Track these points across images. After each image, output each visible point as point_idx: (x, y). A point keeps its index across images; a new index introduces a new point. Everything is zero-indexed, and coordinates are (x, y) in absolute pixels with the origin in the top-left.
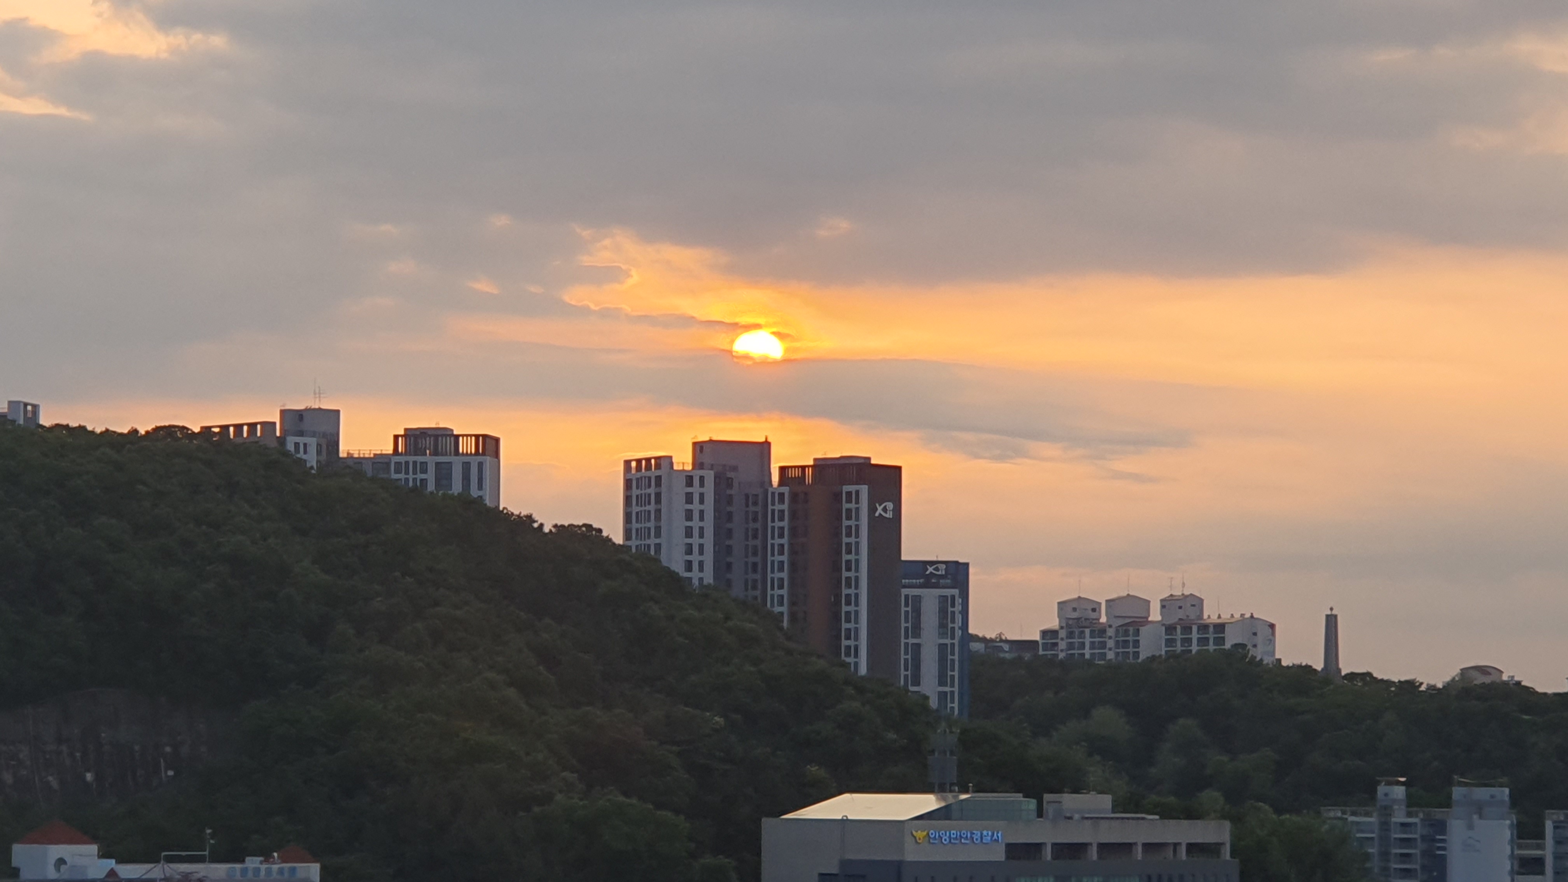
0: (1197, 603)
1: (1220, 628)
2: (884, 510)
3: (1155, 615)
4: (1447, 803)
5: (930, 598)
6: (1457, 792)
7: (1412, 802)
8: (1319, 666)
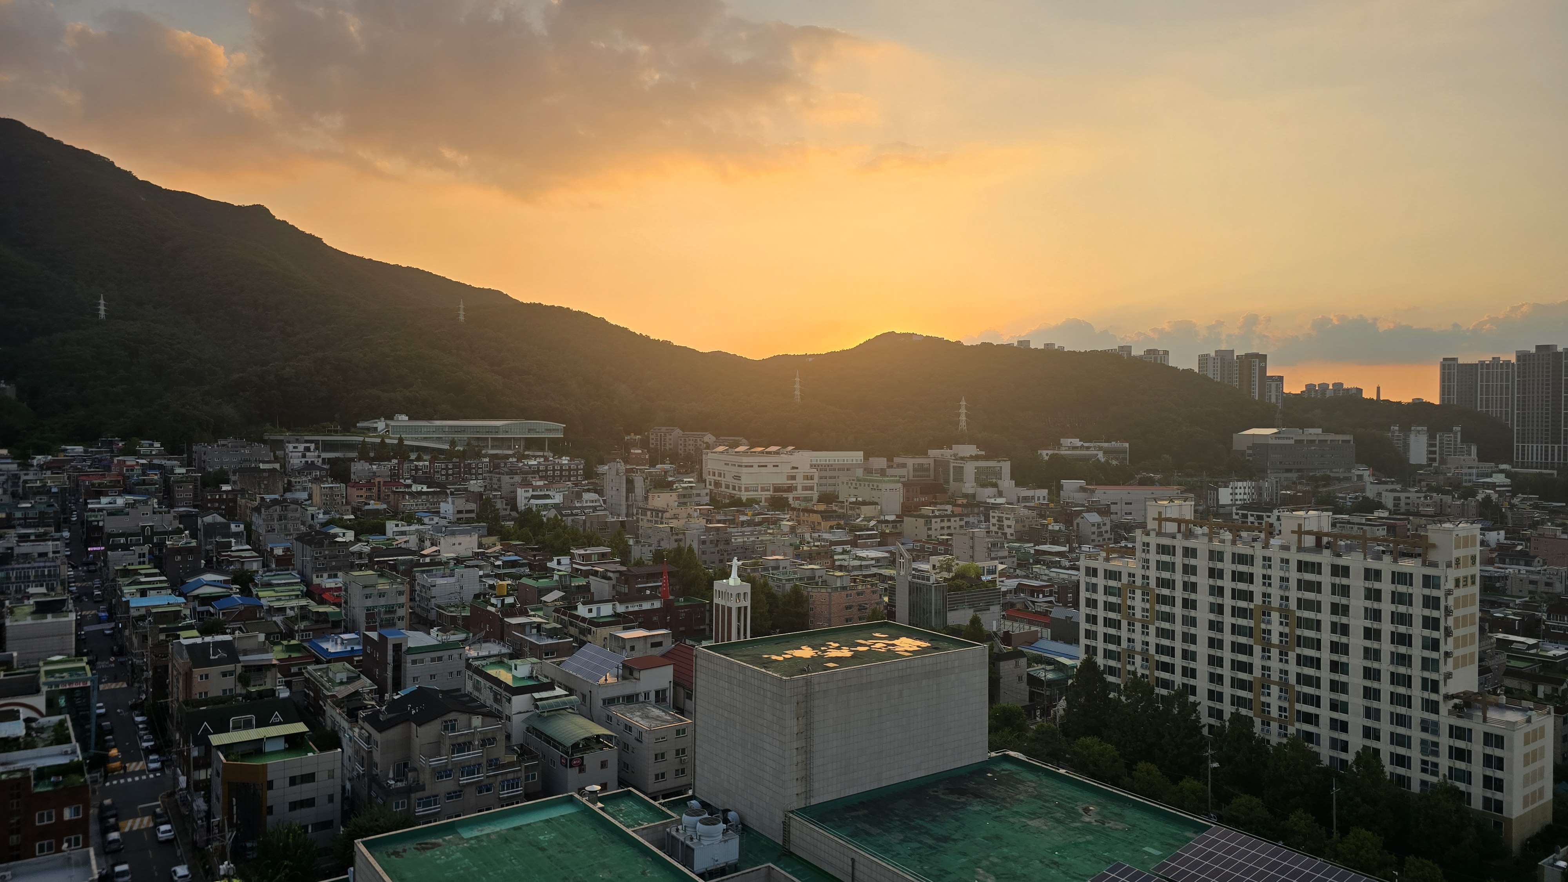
0: (1342, 384)
1: (1348, 390)
2: (1262, 364)
3: (1331, 387)
4: (1410, 430)
5: (1274, 384)
6: (1413, 428)
7: (1400, 431)
8: (1375, 398)
